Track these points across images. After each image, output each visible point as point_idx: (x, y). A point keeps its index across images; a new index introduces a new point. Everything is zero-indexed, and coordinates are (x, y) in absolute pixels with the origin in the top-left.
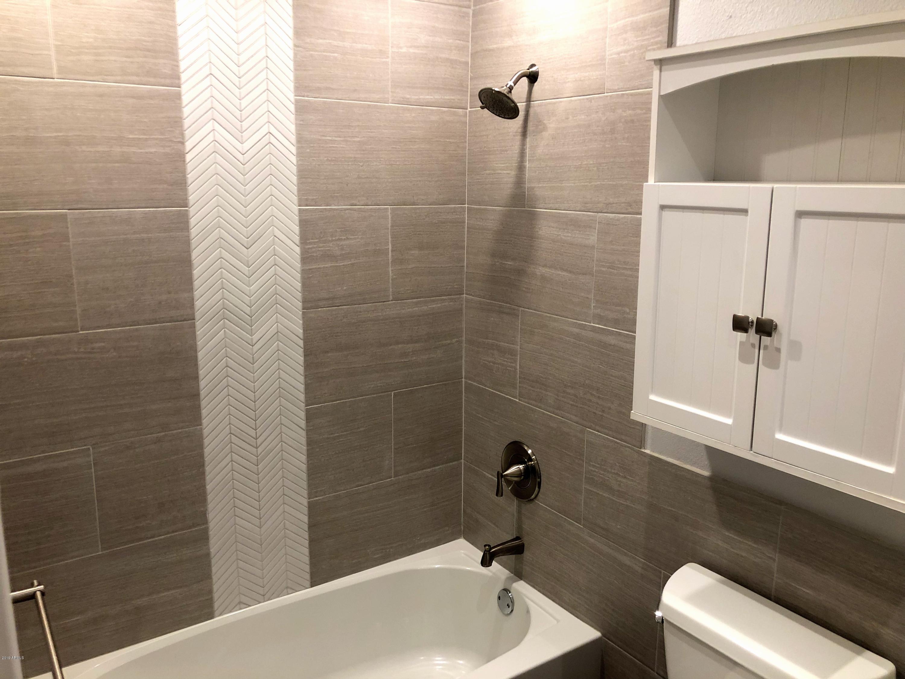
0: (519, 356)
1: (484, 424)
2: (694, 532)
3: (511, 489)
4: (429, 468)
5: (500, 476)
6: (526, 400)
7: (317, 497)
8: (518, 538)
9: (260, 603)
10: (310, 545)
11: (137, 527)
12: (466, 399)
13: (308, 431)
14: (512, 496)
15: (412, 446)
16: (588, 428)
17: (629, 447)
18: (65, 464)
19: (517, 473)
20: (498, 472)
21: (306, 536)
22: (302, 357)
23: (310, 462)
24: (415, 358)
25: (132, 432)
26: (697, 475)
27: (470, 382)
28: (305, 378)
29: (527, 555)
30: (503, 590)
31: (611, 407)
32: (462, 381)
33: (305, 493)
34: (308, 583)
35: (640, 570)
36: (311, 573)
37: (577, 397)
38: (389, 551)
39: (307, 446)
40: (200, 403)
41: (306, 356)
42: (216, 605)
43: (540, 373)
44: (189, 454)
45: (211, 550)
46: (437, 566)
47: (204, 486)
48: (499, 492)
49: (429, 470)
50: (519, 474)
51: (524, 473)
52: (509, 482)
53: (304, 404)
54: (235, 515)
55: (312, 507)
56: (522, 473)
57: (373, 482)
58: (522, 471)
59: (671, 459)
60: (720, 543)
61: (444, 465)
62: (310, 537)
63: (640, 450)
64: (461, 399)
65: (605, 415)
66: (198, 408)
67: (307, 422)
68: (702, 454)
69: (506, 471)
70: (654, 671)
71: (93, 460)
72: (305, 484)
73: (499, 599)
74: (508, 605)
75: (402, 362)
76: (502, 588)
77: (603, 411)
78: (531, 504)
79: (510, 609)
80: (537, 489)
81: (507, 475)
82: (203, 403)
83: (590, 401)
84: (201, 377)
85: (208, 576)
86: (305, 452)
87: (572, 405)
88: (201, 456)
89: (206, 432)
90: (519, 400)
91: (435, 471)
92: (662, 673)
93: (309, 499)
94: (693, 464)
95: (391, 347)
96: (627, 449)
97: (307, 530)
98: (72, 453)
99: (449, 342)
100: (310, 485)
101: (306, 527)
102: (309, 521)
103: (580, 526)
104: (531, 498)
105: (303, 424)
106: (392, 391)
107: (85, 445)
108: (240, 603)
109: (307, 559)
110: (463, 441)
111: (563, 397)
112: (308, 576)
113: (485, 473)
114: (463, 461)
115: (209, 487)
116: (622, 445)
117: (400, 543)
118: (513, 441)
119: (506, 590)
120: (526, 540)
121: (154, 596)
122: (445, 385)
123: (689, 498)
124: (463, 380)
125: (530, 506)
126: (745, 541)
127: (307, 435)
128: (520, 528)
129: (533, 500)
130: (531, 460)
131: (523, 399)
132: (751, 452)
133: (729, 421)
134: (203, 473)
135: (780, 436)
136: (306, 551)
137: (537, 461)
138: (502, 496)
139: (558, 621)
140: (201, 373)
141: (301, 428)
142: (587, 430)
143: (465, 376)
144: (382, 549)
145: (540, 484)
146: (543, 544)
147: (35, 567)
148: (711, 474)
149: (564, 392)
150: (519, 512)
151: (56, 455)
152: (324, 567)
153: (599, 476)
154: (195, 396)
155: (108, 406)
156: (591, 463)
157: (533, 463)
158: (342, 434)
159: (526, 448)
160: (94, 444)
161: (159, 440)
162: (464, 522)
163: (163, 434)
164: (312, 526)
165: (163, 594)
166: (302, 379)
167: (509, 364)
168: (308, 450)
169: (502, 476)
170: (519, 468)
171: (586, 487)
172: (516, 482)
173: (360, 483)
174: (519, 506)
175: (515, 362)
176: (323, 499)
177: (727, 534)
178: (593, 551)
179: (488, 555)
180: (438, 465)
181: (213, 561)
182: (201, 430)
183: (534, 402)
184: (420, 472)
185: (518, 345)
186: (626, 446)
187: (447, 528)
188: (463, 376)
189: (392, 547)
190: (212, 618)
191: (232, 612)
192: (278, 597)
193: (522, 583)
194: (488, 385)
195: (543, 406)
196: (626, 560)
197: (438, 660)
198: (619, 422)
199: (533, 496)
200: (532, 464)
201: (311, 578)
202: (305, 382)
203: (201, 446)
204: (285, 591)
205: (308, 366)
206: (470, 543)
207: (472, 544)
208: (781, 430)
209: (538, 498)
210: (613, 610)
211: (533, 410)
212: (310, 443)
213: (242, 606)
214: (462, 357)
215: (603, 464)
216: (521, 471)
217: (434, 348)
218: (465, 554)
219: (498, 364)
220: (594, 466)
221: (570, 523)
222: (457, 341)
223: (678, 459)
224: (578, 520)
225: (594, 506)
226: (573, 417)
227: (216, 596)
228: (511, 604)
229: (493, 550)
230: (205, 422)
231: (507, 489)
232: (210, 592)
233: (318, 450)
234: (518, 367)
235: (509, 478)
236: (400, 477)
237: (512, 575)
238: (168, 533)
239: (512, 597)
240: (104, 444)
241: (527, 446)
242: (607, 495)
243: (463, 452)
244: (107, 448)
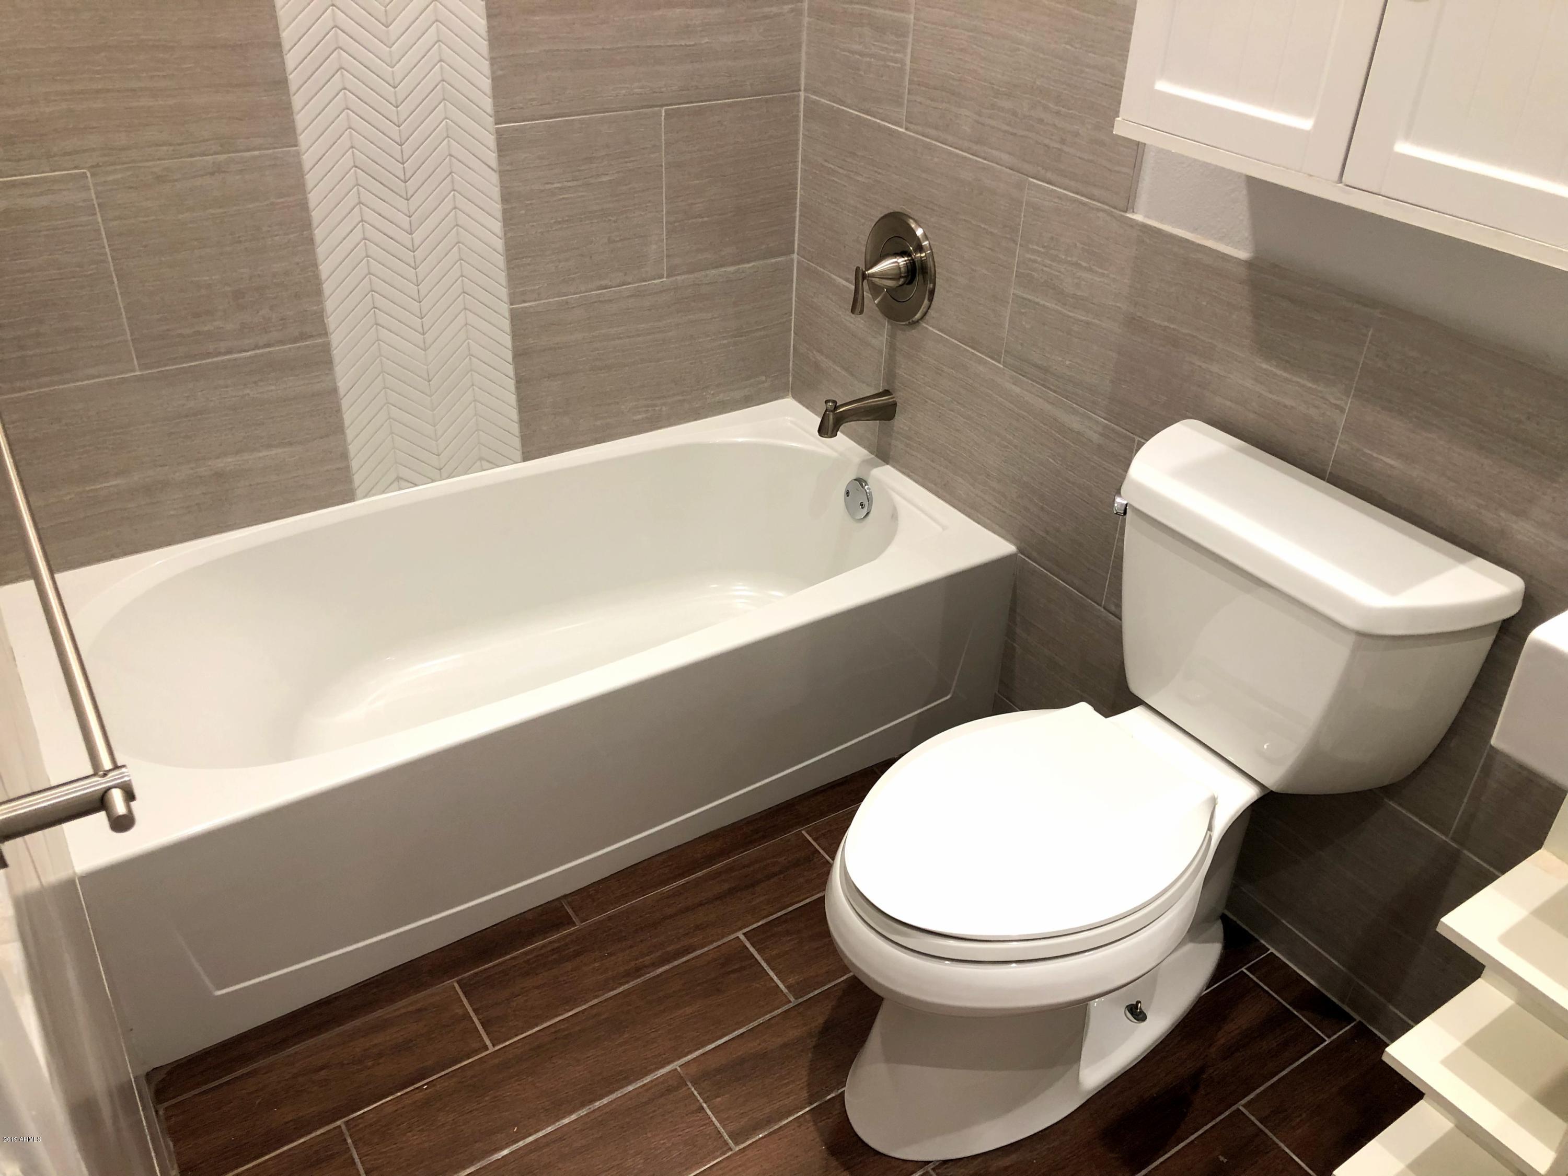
0: (911, 35)
1: (836, 182)
2: (1204, 366)
3: (879, 302)
4: (732, 264)
5: (861, 276)
6: (920, 129)
7: (524, 302)
8: (886, 392)
9: (433, 481)
10: (517, 388)
11: (199, 333)
12: (807, 133)
13: (502, 174)
14: (879, 316)
15: (701, 220)
16: (1032, 178)
17: (1104, 211)
18: (44, 201)
19: (890, 272)
20: (858, 268)
21: (510, 370)
22: (483, 19)
23: (509, 235)
24: (707, 40)
25: (165, 148)
26: (1225, 257)
27: (814, 97)
28: (492, 65)
29: (900, 422)
30: (855, 480)
31: (1080, 132)
32: (799, 96)
33: (504, 292)
34: (518, 455)
35: (1095, 438)
36: (521, 436)
37: (1015, 114)
38: (660, 410)
39: (502, 203)
40: (290, 100)
41: (490, 17)
42: (357, 479)
43: (949, 70)
44: (280, 200)
45: (339, 384)
46: (740, 440)
47: (315, 265)
48: (857, 306)
49: (731, 269)
50: (896, 274)
51: (905, 273)
52: (876, 290)
53: (492, 120)
54: (377, 324)
55: (516, 318)
56: (901, 273)
57: (630, 284)
58: (902, 269)
59: (1180, 231)
60: (1249, 383)
61: (761, 262)
62: (516, 374)
63: (1123, 214)
64: (797, 132)
65: (1065, 148)
66: (284, 110)
67: (499, 156)
68: (1241, 218)
69: (871, 267)
70: (1101, 606)
71: (97, 198)
72: (502, 277)
73: (848, 496)
74: (862, 505)
75: (681, 45)
76: (855, 477)
77: (1063, 141)
78: (913, 331)
79: (865, 511)
80: (926, 302)
81: (873, 275)
82: (297, 101)
83: (1041, 121)
84: (286, 46)
85: (338, 429)
86: (499, 215)
87: (1005, 132)
88: (304, 206)
89: (307, 159)
90: (906, 129)
91: (743, 272)
92: (1113, 608)
93: (511, 304)
94: (1220, 239)
95: (660, 13)
96: (1101, 214)
97: (510, 360)
98: (55, 180)
99: (775, 10)
100: (511, 278)
101: (509, 356)
102: (513, 347)
103: (997, 364)
104: (914, 319)
105: (492, 157)
106: (662, 106)
107: (76, 168)
108: (398, 479)
109: (514, 414)
110: (797, 219)
111: (989, 117)
112: (517, 442)
113: (834, 277)
114: (795, 256)
115: (325, 269)
116: (1092, 208)
117: (680, 398)
118: (887, 212)
119: (860, 481)
120: (900, 396)
121: (246, 456)
122: (767, 101)
123: (1204, 303)
124: (802, 94)
125: (914, 333)
126: (1296, 379)
127: (501, 182)
128: (891, 375)
129: (918, 321)
130: (920, 248)
131: (912, 126)
132: (1340, 185)
133: (1306, 124)
134: (311, 241)
135: (1403, 147)
136: (512, 399)
137: (931, 250)
138: (861, 312)
139: (944, 528)
140: (287, 35)
141: (489, 167)
142: (1030, 183)
143: (806, 84)
144: (648, 406)
145: (932, 293)
146: (929, 401)
147: (23, 389)
148: (1252, 254)
149: (993, 106)
150: (892, 346)
151: (25, 184)
152: (545, 428)
153: (1042, 270)
154: (280, 83)
155: (108, 91)
156: (1030, 246)
157: (923, 255)
158: (569, 184)
159: (913, 226)
160: (93, 167)
161: (217, 170)
162: (793, 370)
163: (225, 156)
164: (520, 355)
165: (261, 454)
166: (485, 66)
167: (892, 54)
168: (504, 211)
169: (864, 277)
170: (896, 262)
171: (1016, 292)
172: (890, 290)
173: (604, 283)
174: (892, 336)
175: (904, 47)
176: (538, 306)
177: (1264, 366)
178: (1016, 409)
179: (831, 417)
180: (748, 262)
181: (345, 403)
182: (298, 154)
183: (933, 132)
184: (714, 272)
185: (911, 13)
186: (1098, 210)
187: (764, 378)
188: (802, 88)
189: (664, 404)
190: (352, 500)
191: (386, 493)
192: (466, 473)
193: (888, 468)
194: (849, 101)
195: (950, 139)
196: (1074, 422)
197: (737, 590)
198: (1091, 161)
199: (918, 316)
200: (921, 257)
201: (523, 446)
202: (493, 72)
203: (300, 187)
204: (478, 463)
205: (496, 38)
206: (804, 405)
207: (807, 408)
208: (1407, 137)
209: (927, 317)
210: (1042, 508)
211: (928, 147)
212: (507, 197)
213: (403, 483)
214: (799, 46)
215: (1052, 246)
216: (900, 268)
217: (746, 21)
218: (792, 422)
219: (872, 56)
220: (1034, 252)
221: (980, 361)
222: (792, 11)
223: (1195, 230)
224: (995, 356)
225: (1028, 326)
226: (1005, 157)
227: (355, 464)
228: (866, 503)
229: (841, 410)
230: (304, 139)
231: (871, 302)
232: (345, 456)
233: (523, 212)
234: (908, 62)
235: (877, 279)
236: (679, 278)
237: (873, 456)
238: (257, 347)
239: (870, 493)
240: (112, 168)
241: (916, 221)
242: (1053, 306)
243: (796, 238)
244: (119, 176)
